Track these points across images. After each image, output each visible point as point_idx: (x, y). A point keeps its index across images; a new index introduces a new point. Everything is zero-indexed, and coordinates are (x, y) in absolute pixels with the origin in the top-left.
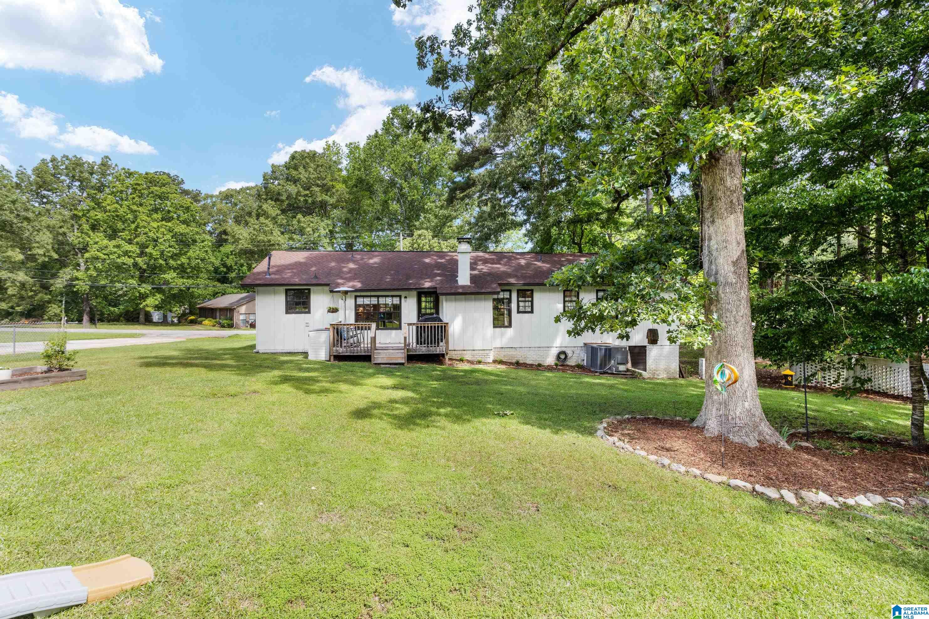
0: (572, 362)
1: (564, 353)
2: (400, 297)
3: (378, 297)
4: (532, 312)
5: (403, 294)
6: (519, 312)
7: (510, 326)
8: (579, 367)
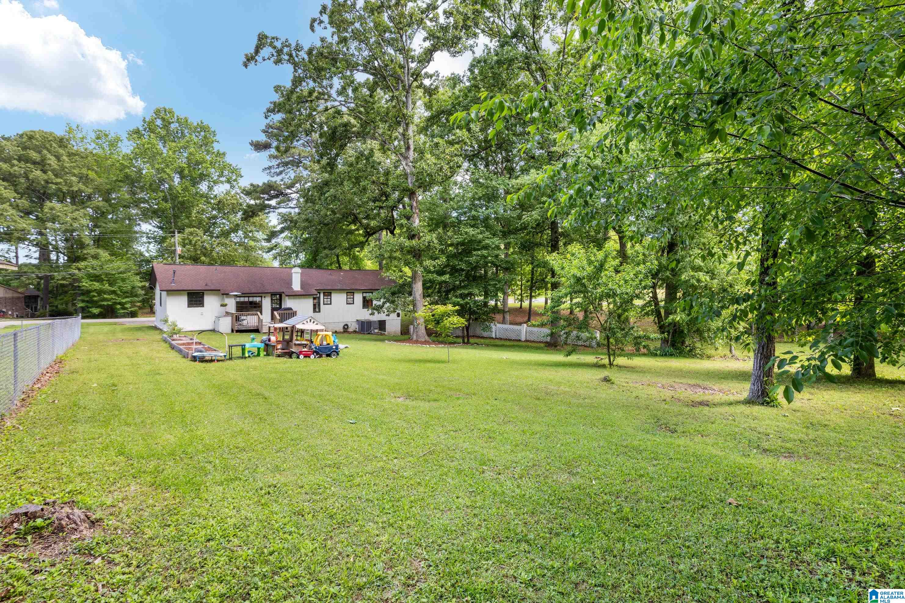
0: (350, 330)
1: (347, 325)
2: (261, 297)
3: (249, 297)
4: (331, 304)
5: (263, 295)
6: (324, 304)
7: (319, 311)
8: (355, 332)
